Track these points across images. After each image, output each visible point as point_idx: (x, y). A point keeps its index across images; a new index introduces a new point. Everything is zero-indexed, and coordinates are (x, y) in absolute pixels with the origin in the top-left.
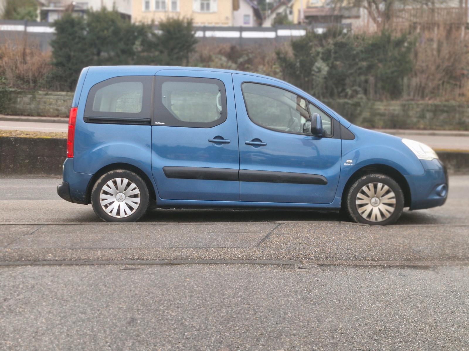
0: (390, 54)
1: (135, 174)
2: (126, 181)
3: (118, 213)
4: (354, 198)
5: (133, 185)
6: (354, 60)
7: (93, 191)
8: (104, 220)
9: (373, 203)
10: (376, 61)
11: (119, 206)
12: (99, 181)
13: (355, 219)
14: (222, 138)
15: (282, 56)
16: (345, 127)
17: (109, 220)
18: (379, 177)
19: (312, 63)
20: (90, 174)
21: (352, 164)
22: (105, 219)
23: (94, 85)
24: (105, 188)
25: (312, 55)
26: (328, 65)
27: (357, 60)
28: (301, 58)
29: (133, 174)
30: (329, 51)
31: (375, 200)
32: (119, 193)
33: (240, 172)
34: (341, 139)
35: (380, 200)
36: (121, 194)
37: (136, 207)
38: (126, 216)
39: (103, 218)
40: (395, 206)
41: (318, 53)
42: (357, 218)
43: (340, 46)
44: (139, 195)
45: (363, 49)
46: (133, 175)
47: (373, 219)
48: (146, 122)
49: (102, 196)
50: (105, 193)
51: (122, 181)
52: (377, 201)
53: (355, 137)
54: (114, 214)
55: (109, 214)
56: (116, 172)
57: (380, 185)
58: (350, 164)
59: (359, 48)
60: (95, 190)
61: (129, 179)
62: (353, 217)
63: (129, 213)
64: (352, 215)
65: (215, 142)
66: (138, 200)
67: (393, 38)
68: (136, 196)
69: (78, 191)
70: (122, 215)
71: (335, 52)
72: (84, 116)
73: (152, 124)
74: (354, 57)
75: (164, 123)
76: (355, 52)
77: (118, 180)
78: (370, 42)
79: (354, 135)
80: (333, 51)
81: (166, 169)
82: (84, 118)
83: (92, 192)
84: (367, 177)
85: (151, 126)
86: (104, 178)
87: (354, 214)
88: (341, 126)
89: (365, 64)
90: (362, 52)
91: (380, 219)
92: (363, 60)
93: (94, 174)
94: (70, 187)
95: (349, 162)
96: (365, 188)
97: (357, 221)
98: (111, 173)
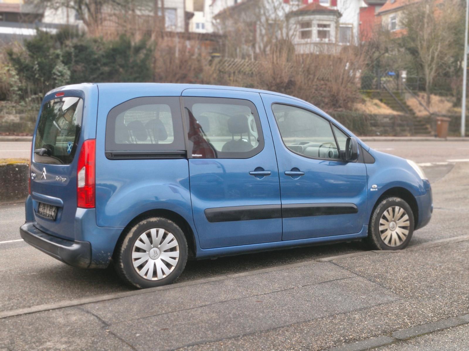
0: (131, 60)
1: (171, 221)
2: (162, 231)
3: (155, 274)
4: (377, 224)
5: (170, 236)
6: (95, 64)
7: (123, 249)
8: (138, 286)
9: (391, 227)
10: (118, 67)
11: (155, 265)
12: (130, 235)
13: (378, 246)
14: (263, 170)
15: (14, 57)
16: (366, 151)
17: (146, 285)
18: (396, 200)
19: (52, 67)
20: (119, 227)
21: (377, 190)
22: (140, 285)
23: (111, 110)
24: (138, 244)
25: (51, 57)
26: (69, 69)
27: (99, 65)
28: (39, 60)
29: (170, 221)
30: (69, 54)
31: (393, 224)
32: (153, 247)
33: (282, 207)
34: (364, 163)
35: (396, 223)
36: (155, 249)
37: (174, 263)
38: (164, 276)
39: (137, 283)
40: (409, 228)
41: (58, 56)
42: (381, 245)
43: (80, 49)
44: (178, 248)
45: (104, 54)
46: (169, 223)
47: (393, 245)
48: (180, 155)
49: (135, 255)
50: (138, 250)
51: (157, 232)
52: (394, 225)
53: (375, 160)
54: (150, 277)
55: (145, 277)
56: (150, 222)
57: (397, 208)
58: (375, 190)
59: (101, 52)
60: (125, 247)
61: (165, 229)
62: (376, 244)
63: (168, 271)
64: (376, 242)
65: (256, 175)
66: (176, 254)
67: (133, 44)
68: (173, 249)
69: (103, 252)
70: (160, 276)
71: (76, 56)
72: (105, 150)
73: (188, 157)
74: (95, 62)
75: (201, 155)
76: (96, 56)
77: (153, 231)
78: (111, 46)
79: (374, 158)
80: (73, 54)
81: (208, 211)
82: (106, 153)
83: (122, 252)
84: (386, 201)
85: (188, 160)
86: (136, 231)
87: (378, 241)
88: (363, 149)
89: (106, 69)
90: (103, 56)
91: (398, 243)
92: (105, 64)
93: (125, 227)
94: (92, 248)
95: (374, 187)
96: (386, 213)
97: (380, 248)
98: (144, 224)
